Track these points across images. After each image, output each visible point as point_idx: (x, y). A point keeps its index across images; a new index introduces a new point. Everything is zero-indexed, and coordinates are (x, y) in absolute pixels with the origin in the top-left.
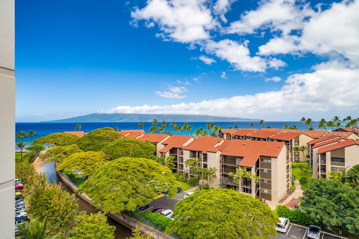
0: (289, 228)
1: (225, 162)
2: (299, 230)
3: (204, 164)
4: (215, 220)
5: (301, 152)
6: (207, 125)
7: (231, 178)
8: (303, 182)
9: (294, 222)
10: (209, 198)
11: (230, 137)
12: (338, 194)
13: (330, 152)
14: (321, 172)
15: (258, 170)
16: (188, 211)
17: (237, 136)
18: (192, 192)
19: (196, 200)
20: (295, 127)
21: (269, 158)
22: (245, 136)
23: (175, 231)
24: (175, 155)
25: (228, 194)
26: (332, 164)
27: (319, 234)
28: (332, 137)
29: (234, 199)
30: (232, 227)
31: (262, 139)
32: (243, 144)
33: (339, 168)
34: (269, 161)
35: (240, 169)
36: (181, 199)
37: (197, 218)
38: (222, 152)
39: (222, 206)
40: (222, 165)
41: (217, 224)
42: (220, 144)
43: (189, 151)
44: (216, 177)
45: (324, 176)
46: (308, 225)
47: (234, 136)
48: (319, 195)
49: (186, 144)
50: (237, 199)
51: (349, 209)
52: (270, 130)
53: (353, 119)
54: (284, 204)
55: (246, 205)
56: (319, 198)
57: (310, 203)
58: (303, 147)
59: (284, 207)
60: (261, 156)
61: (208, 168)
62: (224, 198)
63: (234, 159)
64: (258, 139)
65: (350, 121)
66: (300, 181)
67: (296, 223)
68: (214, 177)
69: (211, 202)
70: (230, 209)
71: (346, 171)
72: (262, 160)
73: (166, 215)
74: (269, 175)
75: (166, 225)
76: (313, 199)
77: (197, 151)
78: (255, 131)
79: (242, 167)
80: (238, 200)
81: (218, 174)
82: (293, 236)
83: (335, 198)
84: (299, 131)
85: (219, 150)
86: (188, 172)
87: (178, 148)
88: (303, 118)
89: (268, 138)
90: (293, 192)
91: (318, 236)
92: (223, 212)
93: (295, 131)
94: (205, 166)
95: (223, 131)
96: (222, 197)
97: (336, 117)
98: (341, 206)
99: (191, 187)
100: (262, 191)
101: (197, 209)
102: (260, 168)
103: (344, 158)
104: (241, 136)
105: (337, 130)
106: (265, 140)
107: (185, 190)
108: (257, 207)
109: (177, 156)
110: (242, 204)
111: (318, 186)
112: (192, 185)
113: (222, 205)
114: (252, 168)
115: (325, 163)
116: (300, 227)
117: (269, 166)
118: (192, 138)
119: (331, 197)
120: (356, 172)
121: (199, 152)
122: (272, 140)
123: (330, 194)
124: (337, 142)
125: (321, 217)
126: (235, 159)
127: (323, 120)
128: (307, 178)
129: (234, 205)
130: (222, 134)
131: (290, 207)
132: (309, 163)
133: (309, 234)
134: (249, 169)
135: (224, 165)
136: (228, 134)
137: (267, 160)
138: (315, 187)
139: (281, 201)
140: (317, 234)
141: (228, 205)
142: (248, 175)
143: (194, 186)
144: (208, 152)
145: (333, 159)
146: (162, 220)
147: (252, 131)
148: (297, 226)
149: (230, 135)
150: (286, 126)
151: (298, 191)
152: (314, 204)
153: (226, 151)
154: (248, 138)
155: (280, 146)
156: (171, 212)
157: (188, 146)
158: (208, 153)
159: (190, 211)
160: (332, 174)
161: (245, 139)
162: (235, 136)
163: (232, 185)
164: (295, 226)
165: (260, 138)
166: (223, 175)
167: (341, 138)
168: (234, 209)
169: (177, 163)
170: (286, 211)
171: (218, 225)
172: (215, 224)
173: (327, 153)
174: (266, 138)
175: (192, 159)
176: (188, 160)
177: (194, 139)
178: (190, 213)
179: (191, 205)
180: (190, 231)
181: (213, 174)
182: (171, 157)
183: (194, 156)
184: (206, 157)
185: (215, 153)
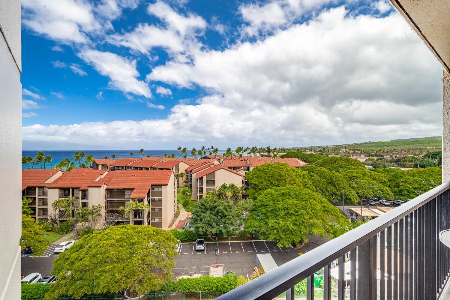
0: (180, 247)
1: (111, 196)
2: (188, 247)
3: (82, 203)
4: (120, 260)
5: (180, 178)
6: (74, 156)
7: (121, 213)
8: (185, 205)
9: (184, 241)
10: (107, 239)
11: (106, 169)
12: (216, 208)
13: (206, 176)
14: (199, 193)
15: (150, 199)
16: (81, 262)
17: (116, 166)
18: (66, 241)
19: (89, 245)
20: (173, 155)
21: (160, 187)
22: (126, 166)
23: (63, 293)
24: (32, 198)
25: (128, 229)
26: (207, 186)
27: (204, 245)
28: (205, 164)
29: (137, 232)
30: (140, 261)
31: (145, 168)
32: (133, 174)
33: (212, 188)
34: (160, 189)
35: (131, 202)
36: (49, 254)
37: (96, 265)
38: (108, 185)
40: (108, 201)
41: (122, 264)
42: (103, 177)
43: (58, 190)
44: (101, 216)
45: (201, 197)
46: (195, 241)
47: (112, 167)
48: (204, 212)
49: (50, 181)
51: (223, 218)
52: (150, 159)
53: (215, 148)
54: (173, 227)
55: (150, 235)
56: (204, 214)
57: (197, 220)
58: (182, 174)
59: (175, 230)
60: (152, 185)
61: (90, 206)
62: (126, 234)
63: (122, 192)
64: (140, 169)
65: (213, 150)
66: (183, 204)
67: (186, 241)
68: (99, 216)
69: (111, 242)
70: (133, 244)
71: (216, 190)
72: (153, 189)
73: (31, 281)
74: (159, 203)
75: (35, 294)
76: (200, 216)
77: (71, 188)
78: (136, 161)
79: (134, 199)
81: (103, 212)
82: (185, 254)
83: (215, 211)
84: (177, 159)
85: (105, 184)
86: (57, 217)
87: (37, 187)
88: (180, 147)
89: (151, 167)
90: (179, 215)
91: (203, 247)
92: (127, 249)
93: (173, 159)
94: (85, 205)
95: (98, 161)
98: (219, 217)
99: (62, 235)
100: (152, 220)
101: (94, 256)
102: (151, 198)
103: (215, 180)
104: (121, 167)
105: (204, 158)
106: (148, 169)
107: (54, 241)
108: (160, 235)
109: (36, 198)
111: (203, 205)
112: (65, 232)
113: (125, 242)
114: (144, 198)
115: (202, 186)
116: (189, 244)
117: (160, 194)
118: (60, 172)
119: (212, 212)
120: (222, 190)
121: (73, 189)
122: (155, 169)
123: (211, 210)
124: (209, 168)
125: (206, 229)
126: (124, 192)
127: (194, 149)
129: (138, 239)
130: (96, 165)
131: (179, 228)
132: (188, 187)
133: (197, 247)
134: (141, 200)
135: (110, 200)
136: (104, 165)
137: (158, 189)
138: (201, 206)
139: (171, 226)
140: (203, 245)
141: (132, 241)
142: (141, 206)
143: (67, 233)
144: (89, 187)
145: (208, 181)
146: (27, 290)
147: (133, 161)
148: (186, 244)
149: (107, 166)
150: (166, 155)
151: (183, 213)
152: (201, 220)
153: (112, 184)
154: (129, 168)
155: (169, 174)
156: (38, 276)
157: (54, 182)
158: (90, 189)
159: (84, 260)
160: (207, 194)
161: (126, 169)
162: (114, 166)
163: (123, 221)
164: (185, 244)
165: (143, 168)
166: (109, 212)
167: (211, 164)
168: (139, 242)
169: (36, 208)
170: (178, 233)
172: (121, 265)
173: (203, 177)
174: (149, 167)
175: (63, 199)
176: (57, 201)
177: (64, 173)
178: (84, 263)
179: (83, 253)
180: (87, 284)
181: (97, 213)
182: (25, 200)
183: (65, 196)
184: (85, 194)
185: (100, 188)
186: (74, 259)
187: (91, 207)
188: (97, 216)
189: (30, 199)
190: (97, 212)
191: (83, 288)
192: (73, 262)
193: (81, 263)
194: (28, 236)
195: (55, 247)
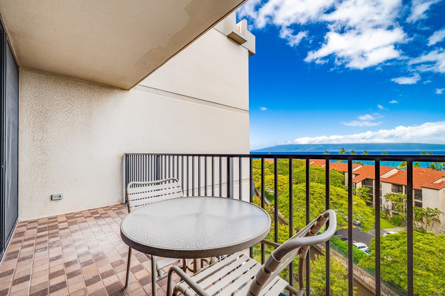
3: (416, 202)
4: (438, 273)
43: (391, 184)
44: (440, 222)
49: (385, 176)
61: (425, 207)
68: (436, 221)
73: (359, 248)
77: (404, 185)
81: (443, 218)
86: (390, 208)
87: (374, 179)
99: (394, 226)
107: (386, 228)
109: (372, 188)
118: (395, 169)
144: (423, 187)
156: (365, 247)
157: (389, 178)
158: (424, 189)
169: (372, 196)
175: (395, 193)
176: (389, 194)
177: (399, 170)
178: (393, 253)
179: (395, 244)
180: (395, 273)
181: (433, 217)
182: (364, 188)
183: (398, 191)
184: (419, 195)
185: (438, 191)
186: (386, 245)
187: (426, 209)
188: (433, 220)
189: (368, 188)
190: (433, 215)
191: (390, 274)
192: (385, 247)
193: (390, 251)
194: (358, 213)
195: (385, 233)
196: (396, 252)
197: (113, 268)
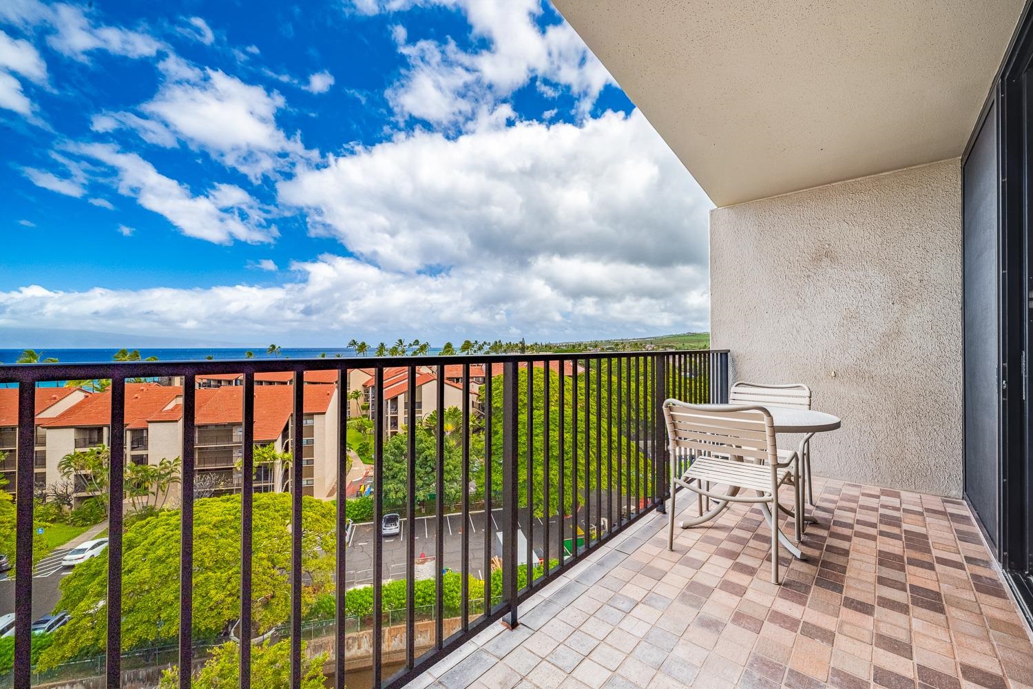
0: (352, 532)
1: (202, 440)
2: (368, 530)
3: (133, 456)
4: (220, 564)
8: (362, 452)
9: (359, 520)
13: (403, 394)
14: (391, 429)
15: (288, 442)
16: (129, 576)
17: (214, 380)
18: (93, 540)
19: (151, 539)
21: (309, 417)
22: (236, 380)
23: (87, 644)
24: (5, 451)
26: (405, 414)
27: (398, 524)
31: (278, 382)
34: (310, 422)
36: (48, 571)
39: (232, 531)
43: (72, 431)
45: (394, 434)
49: (53, 412)
50: (265, 506)
53: (422, 343)
58: (357, 393)
60: (292, 415)
61: (153, 461)
63: (226, 430)
65: (418, 347)
66: (357, 450)
67: (363, 520)
68: (173, 481)
69: (202, 530)
71: (424, 421)
74: (308, 450)
77: (106, 425)
80: (268, 507)
82: (360, 544)
86: (71, 490)
88: (354, 340)
90: (349, 471)
91: (397, 528)
94: (140, 460)
96: (227, 512)
97: (400, 341)
99: (83, 528)
102: (290, 440)
103: (421, 402)
104: (226, 381)
107: (63, 542)
109: (15, 451)
110: (278, 511)
112: (90, 520)
113: (232, 528)
114: (276, 441)
115: (397, 413)
116: (368, 525)
118: (78, 392)
126: (231, 431)
127: (382, 344)
128: (368, 444)
129: (260, 519)
131: (349, 497)
132: (369, 418)
133: (384, 529)
135: (199, 448)
138: (393, 451)
139: (332, 493)
140: (396, 525)
143: (95, 523)
144: (149, 422)
148: (363, 525)
151: (357, 468)
153: (204, 416)
155: (329, 392)
157: (62, 415)
158: (151, 426)
161: (236, 386)
162: (208, 380)
163: (229, 489)
164: (360, 526)
168: (262, 526)
169: (14, 472)
171: (230, 572)
173: (399, 397)
175: (86, 450)
176: (72, 454)
177: (87, 394)
178: (138, 578)
179: (135, 557)
180: (146, 619)
181: (169, 476)
183: (90, 443)
184: (140, 439)
185: (176, 423)
187: (156, 464)
188: (168, 482)
190: (169, 473)
193: (129, 578)
195: (66, 555)
196: (142, 573)
197: (766, 622)
